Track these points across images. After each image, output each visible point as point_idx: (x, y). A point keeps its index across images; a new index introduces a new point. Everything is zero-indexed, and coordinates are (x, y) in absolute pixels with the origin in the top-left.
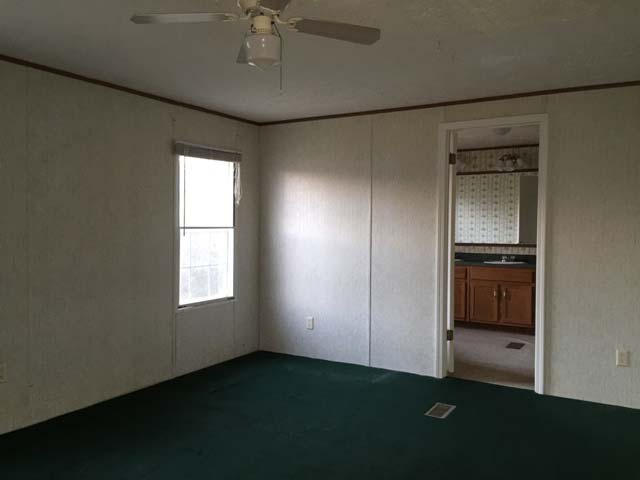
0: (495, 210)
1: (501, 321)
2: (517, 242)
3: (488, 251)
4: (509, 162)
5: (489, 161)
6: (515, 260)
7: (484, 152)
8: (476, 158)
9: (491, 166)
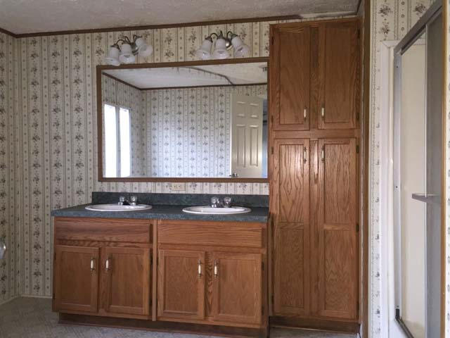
0: (179, 137)
1: (210, 319)
2: (228, 175)
3: (191, 189)
4: (220, 43)
5: (189, 44)
6: (231, 205)
7: (181, 30)
8: (169, 40)
9: (192, 53)
